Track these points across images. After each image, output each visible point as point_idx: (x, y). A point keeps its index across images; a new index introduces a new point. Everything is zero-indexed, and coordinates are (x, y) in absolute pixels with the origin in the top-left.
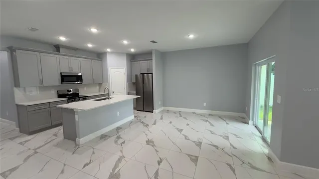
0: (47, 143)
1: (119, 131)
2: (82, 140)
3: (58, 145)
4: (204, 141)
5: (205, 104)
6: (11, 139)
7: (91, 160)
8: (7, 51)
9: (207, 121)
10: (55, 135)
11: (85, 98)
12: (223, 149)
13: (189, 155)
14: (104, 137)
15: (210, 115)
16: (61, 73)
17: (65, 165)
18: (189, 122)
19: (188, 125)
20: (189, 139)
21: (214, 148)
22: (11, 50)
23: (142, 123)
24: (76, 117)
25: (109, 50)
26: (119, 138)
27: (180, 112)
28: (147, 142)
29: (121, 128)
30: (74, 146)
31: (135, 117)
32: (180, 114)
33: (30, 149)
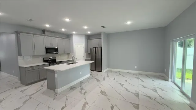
0: (37, 92)
1: (82, 84)
2: (59, 90)
3: (44, 93)
4: (140, 93)
5: (136, 67)
6: (16, 88)
7: (65, 105)
8: (15, 34)
9: (138, 78)
10: (42, 86)
11: (60, 63)
12: (155, 99)
13: (132, 103)
14: (72, 88)
15: (139, 74)
16: (46, 47)
17: (49, 107)
18: (127, 79)
19: (126, 81)
20: (129, 91)
21: (149, 99)
22: (17, 33)
23: (96, 79)
24: (56, 75)
25: (74, 33)
26: (82, 89)
27: (119, 72)
28: (101, 92)
29: (83, 82)
30: (54, 94)
31: (91, 75)
32: (120, 74)
33: (27, 95)
